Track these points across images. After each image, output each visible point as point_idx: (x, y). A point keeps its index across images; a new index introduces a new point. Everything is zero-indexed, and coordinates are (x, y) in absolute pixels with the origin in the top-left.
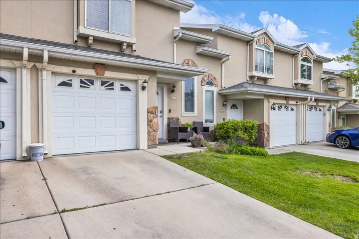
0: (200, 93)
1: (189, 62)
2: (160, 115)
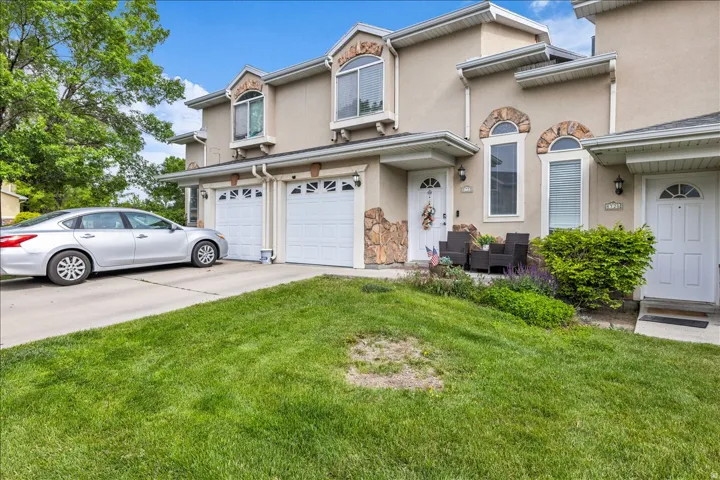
0: (534, 172)
1: (500, 114)
2: (443, 221)
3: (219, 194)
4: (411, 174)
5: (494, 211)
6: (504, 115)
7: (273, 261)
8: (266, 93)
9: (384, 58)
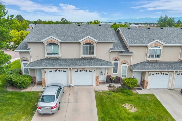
0: (120, 67)
2: (105, 74)
3: (49, 71)
5: (114, 72)
8: (59, 44)
9: (95, 45)
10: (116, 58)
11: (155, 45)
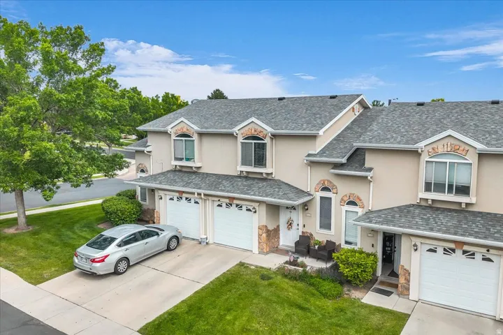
1: (324, 183)
2: (297, 227)
3: (168, 197)
4: (280, 208)
5: (321, 227)
6: (326, 183)
7: (207, 243)
8: (195, 137)
9: (267, 141)
10: (326, 184)
11: (446, 149)
